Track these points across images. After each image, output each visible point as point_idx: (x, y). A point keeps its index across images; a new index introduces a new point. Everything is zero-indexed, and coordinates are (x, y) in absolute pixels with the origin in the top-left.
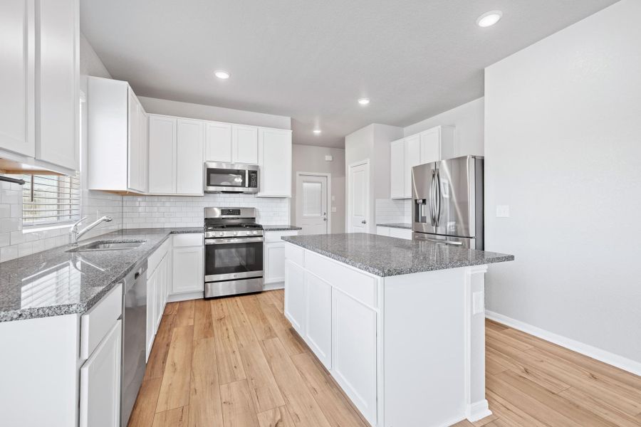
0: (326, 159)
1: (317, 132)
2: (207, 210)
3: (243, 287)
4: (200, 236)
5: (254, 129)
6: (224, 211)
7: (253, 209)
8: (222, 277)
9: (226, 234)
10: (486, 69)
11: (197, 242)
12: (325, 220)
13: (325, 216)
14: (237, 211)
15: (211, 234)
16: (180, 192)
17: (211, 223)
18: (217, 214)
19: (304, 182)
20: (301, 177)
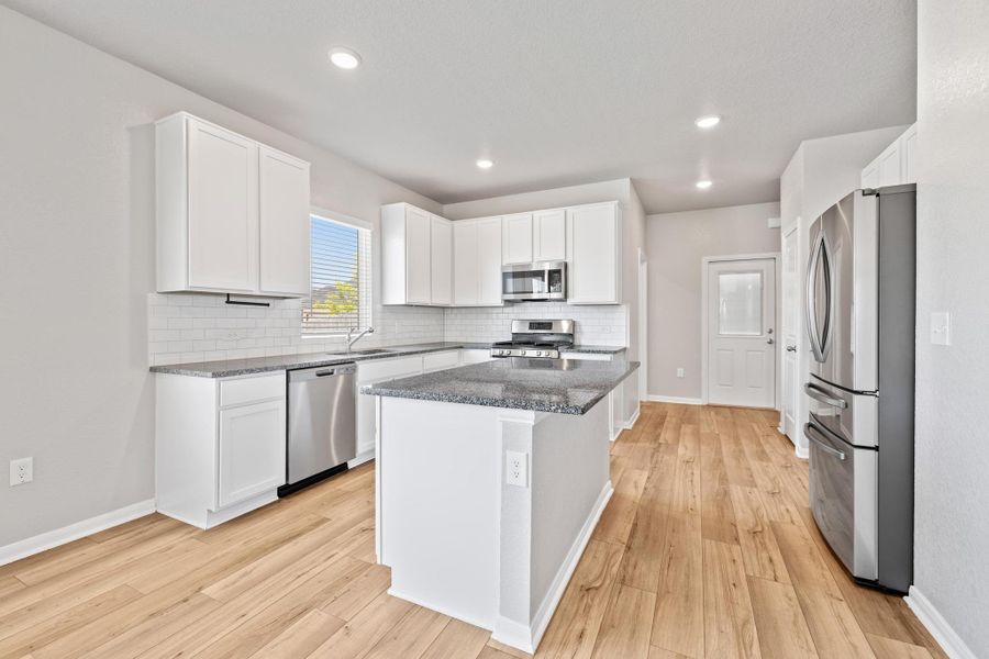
0: (770, 226)
1: (704, 185)
12: (770, 343)
13: (772, 336)
19: (720, 273)
20: (712, 266)
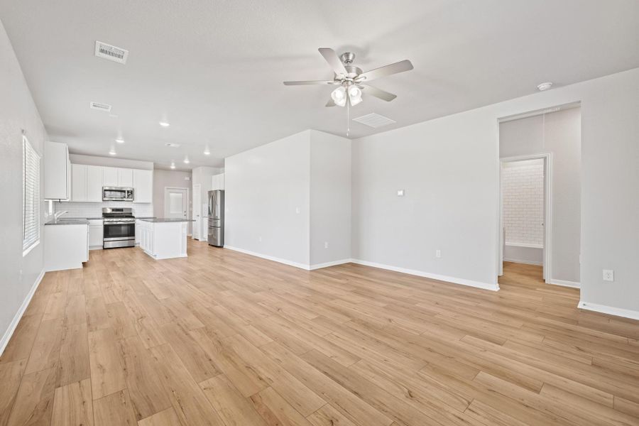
2: (103, 209)
3: (126, 244)
4: (102, 221)
5: (131, 170)
6: (113, 210)
7: (131, 209)
8: (112, 239)
9: (115, 220)
10: (226, 159)
11: (100, 224)
14: (122, 210)
15: (106, 220)
16: (89, 201)
17: (106, 215)
18: (109, 211)
